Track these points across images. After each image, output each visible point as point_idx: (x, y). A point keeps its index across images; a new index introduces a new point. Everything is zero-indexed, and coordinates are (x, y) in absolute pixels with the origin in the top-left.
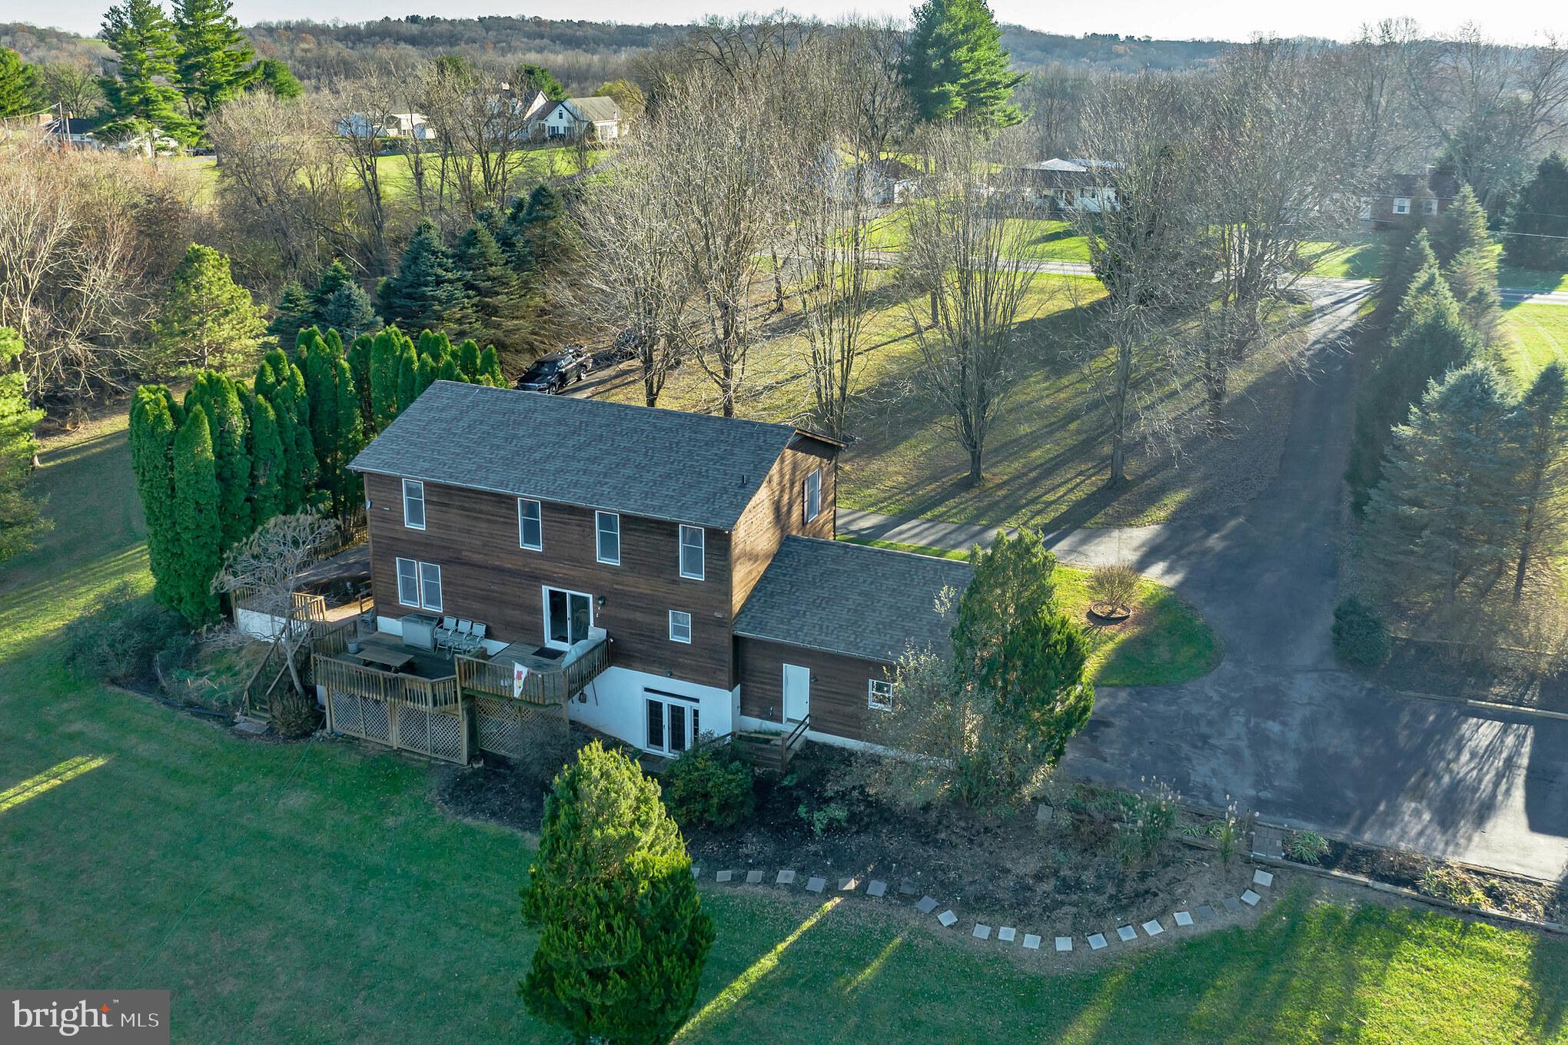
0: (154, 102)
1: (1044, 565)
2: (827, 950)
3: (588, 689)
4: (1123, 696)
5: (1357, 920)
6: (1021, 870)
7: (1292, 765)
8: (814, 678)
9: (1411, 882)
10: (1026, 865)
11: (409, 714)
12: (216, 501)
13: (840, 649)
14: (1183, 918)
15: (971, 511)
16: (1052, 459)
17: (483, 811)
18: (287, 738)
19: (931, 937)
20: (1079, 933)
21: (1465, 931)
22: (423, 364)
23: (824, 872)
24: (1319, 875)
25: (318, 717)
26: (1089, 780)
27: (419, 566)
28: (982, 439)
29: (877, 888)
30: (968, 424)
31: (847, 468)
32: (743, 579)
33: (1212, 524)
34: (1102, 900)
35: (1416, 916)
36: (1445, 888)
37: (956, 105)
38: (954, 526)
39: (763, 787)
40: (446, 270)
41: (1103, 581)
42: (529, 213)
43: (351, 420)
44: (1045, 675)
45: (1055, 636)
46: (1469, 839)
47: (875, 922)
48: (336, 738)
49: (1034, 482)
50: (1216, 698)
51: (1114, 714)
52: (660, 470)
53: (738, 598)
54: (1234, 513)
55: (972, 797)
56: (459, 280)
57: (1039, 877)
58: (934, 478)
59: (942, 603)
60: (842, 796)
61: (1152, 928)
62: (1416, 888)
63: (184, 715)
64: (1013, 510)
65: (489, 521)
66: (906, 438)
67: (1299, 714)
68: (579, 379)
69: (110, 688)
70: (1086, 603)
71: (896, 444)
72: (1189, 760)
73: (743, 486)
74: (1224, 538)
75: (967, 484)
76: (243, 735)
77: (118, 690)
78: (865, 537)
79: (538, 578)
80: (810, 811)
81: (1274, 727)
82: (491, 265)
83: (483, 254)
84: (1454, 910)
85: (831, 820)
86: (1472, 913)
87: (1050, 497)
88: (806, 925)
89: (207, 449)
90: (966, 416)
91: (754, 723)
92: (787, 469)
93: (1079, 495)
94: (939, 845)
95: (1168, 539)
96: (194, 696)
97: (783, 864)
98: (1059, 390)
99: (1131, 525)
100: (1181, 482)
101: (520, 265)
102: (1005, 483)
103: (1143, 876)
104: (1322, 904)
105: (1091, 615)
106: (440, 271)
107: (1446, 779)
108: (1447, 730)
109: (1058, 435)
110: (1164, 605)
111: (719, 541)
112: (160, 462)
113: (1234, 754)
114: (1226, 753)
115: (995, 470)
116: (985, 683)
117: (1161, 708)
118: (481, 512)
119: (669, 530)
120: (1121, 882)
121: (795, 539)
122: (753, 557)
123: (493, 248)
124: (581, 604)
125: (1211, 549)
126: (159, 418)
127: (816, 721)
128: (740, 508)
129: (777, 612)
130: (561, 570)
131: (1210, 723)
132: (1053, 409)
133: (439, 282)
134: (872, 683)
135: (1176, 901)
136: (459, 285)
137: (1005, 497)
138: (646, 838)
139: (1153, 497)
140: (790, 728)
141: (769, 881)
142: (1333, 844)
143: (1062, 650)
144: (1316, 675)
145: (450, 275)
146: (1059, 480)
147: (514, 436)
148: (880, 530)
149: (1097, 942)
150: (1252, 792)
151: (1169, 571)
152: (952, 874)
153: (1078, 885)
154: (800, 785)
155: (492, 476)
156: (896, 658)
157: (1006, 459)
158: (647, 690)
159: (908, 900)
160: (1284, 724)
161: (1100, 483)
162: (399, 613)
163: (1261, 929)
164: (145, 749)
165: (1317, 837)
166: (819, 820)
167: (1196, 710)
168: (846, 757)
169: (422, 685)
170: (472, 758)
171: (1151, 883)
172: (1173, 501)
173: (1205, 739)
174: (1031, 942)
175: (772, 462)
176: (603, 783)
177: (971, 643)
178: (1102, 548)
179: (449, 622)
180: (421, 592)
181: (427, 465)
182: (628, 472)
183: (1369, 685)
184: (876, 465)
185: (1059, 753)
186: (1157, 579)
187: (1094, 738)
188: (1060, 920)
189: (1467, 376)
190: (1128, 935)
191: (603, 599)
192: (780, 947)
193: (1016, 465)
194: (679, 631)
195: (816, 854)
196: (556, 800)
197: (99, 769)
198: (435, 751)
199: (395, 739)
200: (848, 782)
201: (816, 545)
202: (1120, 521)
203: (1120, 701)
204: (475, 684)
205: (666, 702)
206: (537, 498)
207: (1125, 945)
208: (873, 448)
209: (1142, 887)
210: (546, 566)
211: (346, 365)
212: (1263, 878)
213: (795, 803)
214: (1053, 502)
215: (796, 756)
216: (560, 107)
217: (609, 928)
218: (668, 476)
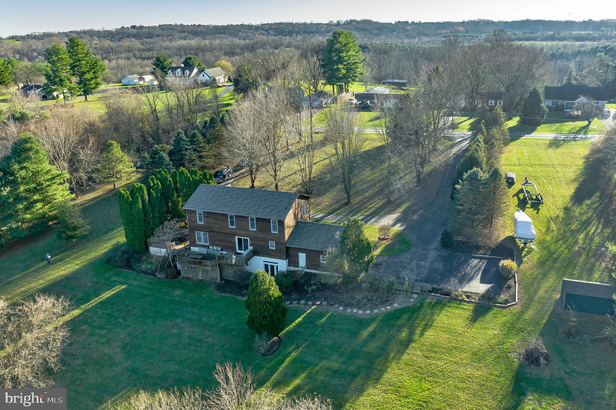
0: (63, 80)
1: (361, 225)
2: (313, 316)
3: (249, 263)
4: (386, 258)
5: (436, 303)
6: (359, 297)
7: (426, 271)
8: (307, 256)
9: (449, 295)
10: (359, 296)
11: (203, 271)
12: (143, 219)
13: (313, 248)
14: (396, 305)
15: (348, 212)
16: (371, 195)
17: (226, 292)
18: (172, 278)
19: (337, 312)
20: (371, 309)
21: (459, 304)
22: (193, 179)
23: (311, 300)
24: (428, 294)
25: (179, 273)
26: (375, 277)
27: (202, 233)
28: (350, 191)
29: (325, 303)
30: (345, 187)
31: (312, 200)
32: (287, 232)
33: (414, 212)
34: (377, 303)
35: (449, 302)
36: (457, 296)
37: (343, 72)
38: (343, 216)
39: (295, 283)
40: (188, 146)
41: (382, 229)
42: (210, 125)
43: (173, 195)
44: (362, 252)
45: (364, 242)
46: (465, 285)
47: (324, 310)
48: (184, 278)
49: (366, 203)
50: (409, 257)
51: (383, 262)
52: (265, 206)
53: (286, 237)
54: (421, 209)
55: (346, 282)
56: (192, 148)
57: (363, 299)
58: (337, 203)
59: (337, 236)
60: (315, 284)
61: (389, 307)
62: (450, 296)
63: (142, 274)
64: (359, 211)
65: (220, 221)
66: (329, 191)
67: (429, 260)
68: (229, 176)
69: (120, 269)
70: (378, 235)
71: (326, 193)
72: (400, 271)
73: (286, 209)
74: (417, 216)
75: (346, 204)
76: (159, 278)
77: (122, 269)
78: (318, 220)
79: (234, 235)
80: (307, 288)
81: (423, 263)
82: (201, 143)
83: (198, 140)
84: (458, 300)
85: (313, 289)
86: (463, 300)
87: (370, 207)
88: (308, 312)
89: (140, 205)
90: (345, 185)
91: (292, 268)
92: (297, 204)
93: (378, 205)
94: (338, 293)
95: (402, 217)
96: (143, 270)
97: (302, 299)
98: (375, 174)
99: (392, 214)
100: (407, 200)
101: (209, 142)
102: (357, 203)
103: (387, 297)
104: (428, 301)
105: (379, 238)
106: (186, 146)
107: (463, 273)
108: (466, 261)
109: (373, 188)
110: (399, 235)
111: (281, 223)
112: (129, 209)
113: (412, 270)
114: (410, 269)
115: (355, 199)
116: (348, 254)
117: (395, 260)
118: (218, 218)
119: (268, 221)
120: (382, 299)
121: (300, 222)
122: (289, 227)
123: (200, 138)
124: (246, 241)
125: (414, 219)
126: (128, 197)
127: (308, 267)
128: (286, 215)
129: (296, 240)
130: (241, 232)
131: (407, 263)
132: (372, 180)
133: (186, 149)
134: (321, 256)
135: (394, 302)
136: (192, 150)
137: (357, 207)
138: (273, 289)
139: (399, 205)
140: (301, 269)
141: (299, 303)
142: (432, 288)
143: (366, 245)
144: (436, 250)
145: (189, 147)
146: (373, 201)
147: (225, 199)
148: (322, 218)
149: (376, 311)
150: (415, 278)
151: (401, 226)
152: (342, 299)
153: (372, 300)
154: (305, 282)
155: (221, 209)
156: (327, 250)
157: (358, 196)
158: (264, 261)
159: (332, 305)
160: (426, 262)
161: (384, 202)
162: (196, 246)
163: (413, 306)
164: (135, 283)
165: (429, 287)
166: (310, 289)
167: (404, 260)
168: (315, 275)
169: (208, 263)
170: (221, 280)
171: (389, 298)
172: (404, 206)
173: (405, 267)
174: (361, 312)
175: (293, 203)
176: (262, 277)
177: (344, 245)
178: (383, 220)
179: (211, 247)
180: (203, 240)
181: (203, 207)
182: (257, 207)
183: (449, 252)
184: (321, 199)
185: (367, 270)
186: (398, 228)
187: (377, 268)
188: (368, 307)
189: (472, 172)
190: (383, 309)
191: (252, 239)
192: (302, 316)
193: (361, 198)
194: (273, 246)
195: (309, 297)
196: (252, 282)
197: (125, 288)
198: (211, 279)
199: (200, 277)
200: (316, 280)
201: (305, 223)
202: (389, 212)
203: (385, 259)
204: (221, 261)
205: (269, 264)
206: (233, 214)
207: (382, 311)
208: (320, 194)
209: (387, 299)
210: (236, 231)
211: (171, 179)
212: (415, 296)
213: (304, 286)
214: (370, 208)
215: (303, 275)
216: (203, 73)
217: (266, 307)
218: (267, 207)
